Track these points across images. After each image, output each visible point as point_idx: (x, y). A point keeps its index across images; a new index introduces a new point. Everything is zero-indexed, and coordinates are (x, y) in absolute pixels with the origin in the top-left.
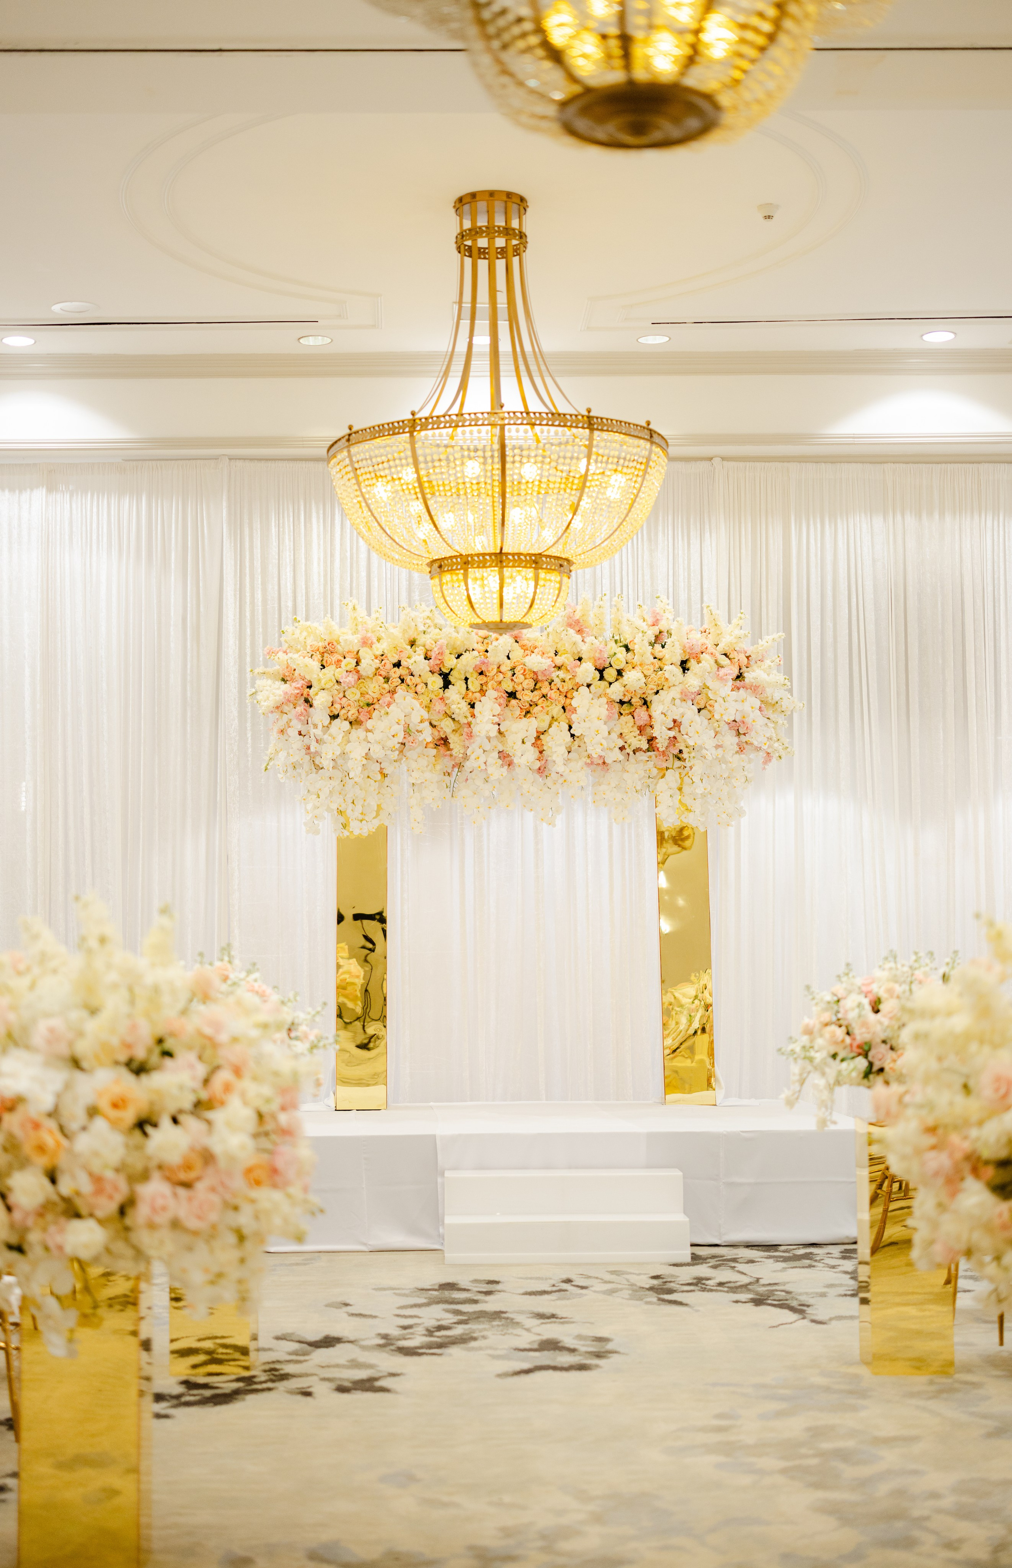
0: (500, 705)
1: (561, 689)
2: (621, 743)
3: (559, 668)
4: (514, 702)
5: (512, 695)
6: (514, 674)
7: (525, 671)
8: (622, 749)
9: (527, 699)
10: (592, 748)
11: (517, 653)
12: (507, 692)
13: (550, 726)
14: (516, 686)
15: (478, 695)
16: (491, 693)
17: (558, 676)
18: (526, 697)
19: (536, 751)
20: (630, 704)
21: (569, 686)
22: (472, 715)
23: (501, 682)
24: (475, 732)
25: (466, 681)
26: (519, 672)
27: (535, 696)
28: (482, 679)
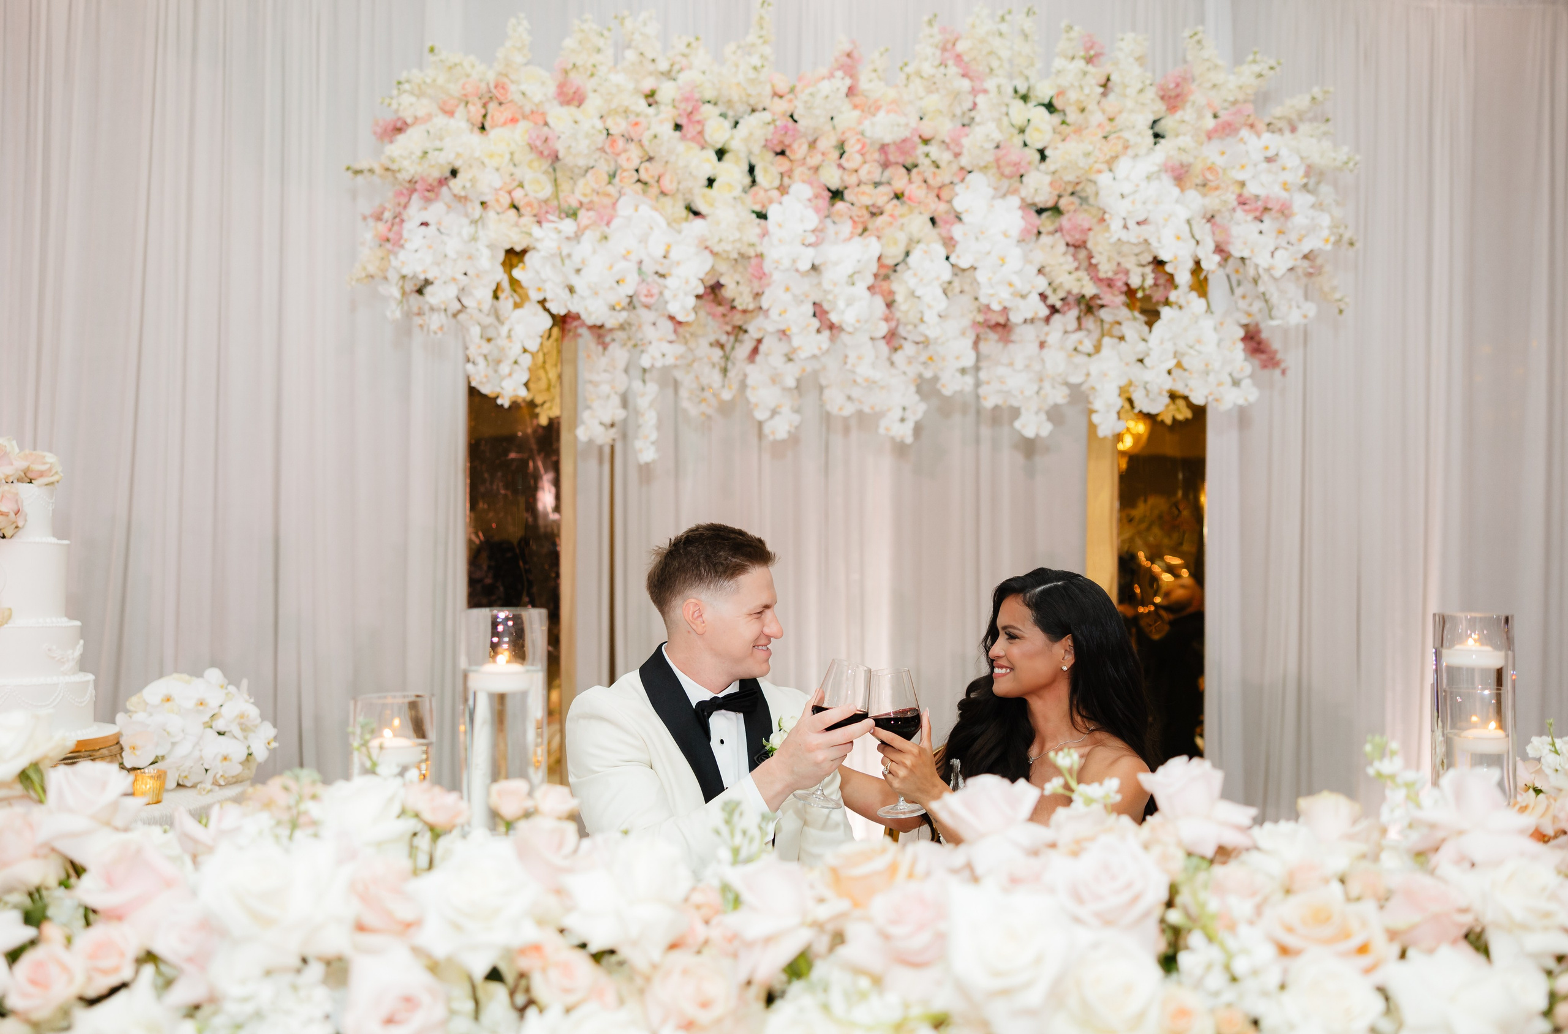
0: (817, 210)
1: (931, 181)
2: (1042, 284)
3: (926, 142)
4: (840, 205)
5: (837, 195)
6: (844, 152)
7: (864, 146)
8: (1043, 296)
9: (866, 200)
10: (991, 291)
11: (848, 117)
12: (829, 190)
13: (906, 254)
14: (846, 177)
15: (775, 194)
16: (801, 190)
17: (927, 155)
18: (866, 196)
19: (879, 303)
20: (1056, 210)
21: (944, 176)
22: (765, 234)
23: (816, 169)
24: (767, 266)
25: (752, 169)
26: (852, 148)
27: (881, 196)
28: (783, 164)
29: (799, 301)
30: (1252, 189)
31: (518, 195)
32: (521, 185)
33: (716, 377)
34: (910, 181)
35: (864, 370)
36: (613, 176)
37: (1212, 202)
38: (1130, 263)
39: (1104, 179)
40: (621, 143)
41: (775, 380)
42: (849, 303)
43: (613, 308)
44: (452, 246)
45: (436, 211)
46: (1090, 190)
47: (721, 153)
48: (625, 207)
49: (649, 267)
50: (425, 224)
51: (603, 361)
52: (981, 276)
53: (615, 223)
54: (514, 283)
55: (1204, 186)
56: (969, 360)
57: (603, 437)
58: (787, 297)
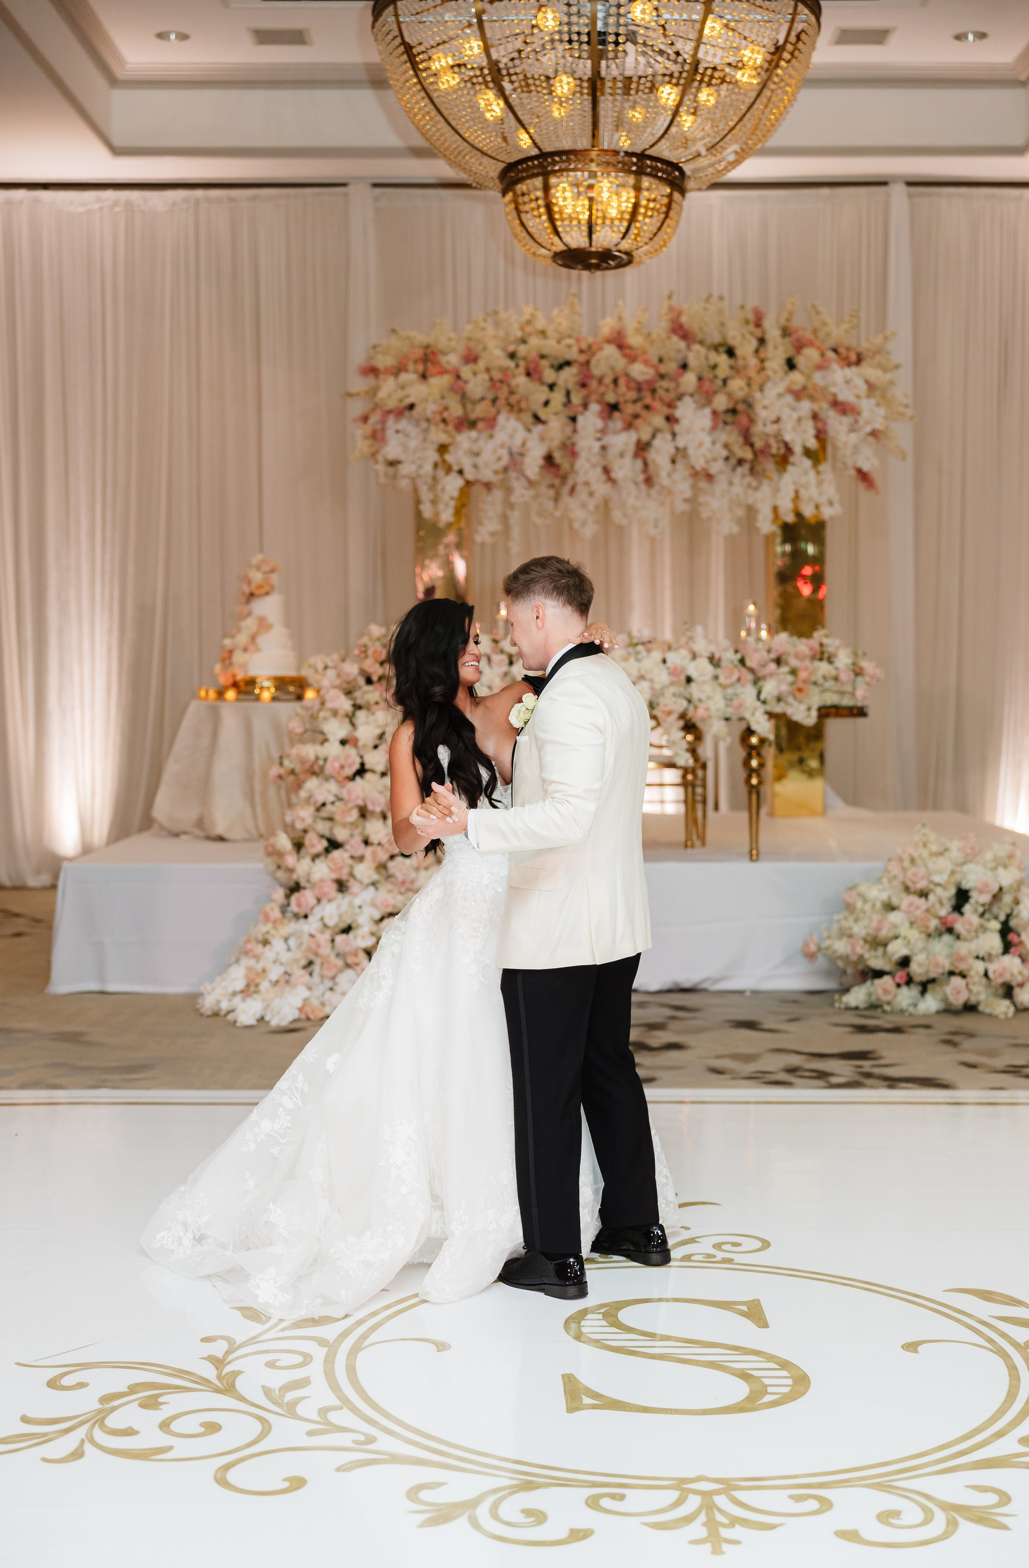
0: (603, 418)
1: (664, 399)
2: (725, 453)
3: (663, 377)
4: (617, 414)
5: (614, 407)
6: (617, 385)
7: (628, 381)
8: (726, 460)
10: (696, 460)
11: (620, 362)
12: (609, 405)
13: (654, 436)
14: (618, 398)
15: (580, 409)
16: (595, 407)
17: (661, 386)
18: (629, 409)
19: (639, 464)
20: (733, 411)
21: (672, 395)
22: (575, 431)
23: (603, 394)
24: (578, 448)
25: (568, 393)
26: (622, 381)
27: (638, 408)
28: (584, 392)
29: (594, 466)
30: (841, 397)
31: (446, 415)
32: (446, 409)
33: (550, 505)
34: (654, 399)
35: (631, 501)
36: (494, 401)
37: (815, 407)
38: (772, 442)
39: (758, 395)
40: (498, 385)
41: (584, 505)
42: (621, 467)
43: (496, 472)
44: (413, 443)
45: (403, 424)
46: (750, 400)
47: (552, 387)
48: (502, 419)
49: (515, 450)
50: (397, 432)
51: (489, 499)
52: (691, 452)
53: (498, 428)
54: (444, 461)
55: (812, 398)
56: (688, 494)
57: (488, 539)
58: (587, 465)
